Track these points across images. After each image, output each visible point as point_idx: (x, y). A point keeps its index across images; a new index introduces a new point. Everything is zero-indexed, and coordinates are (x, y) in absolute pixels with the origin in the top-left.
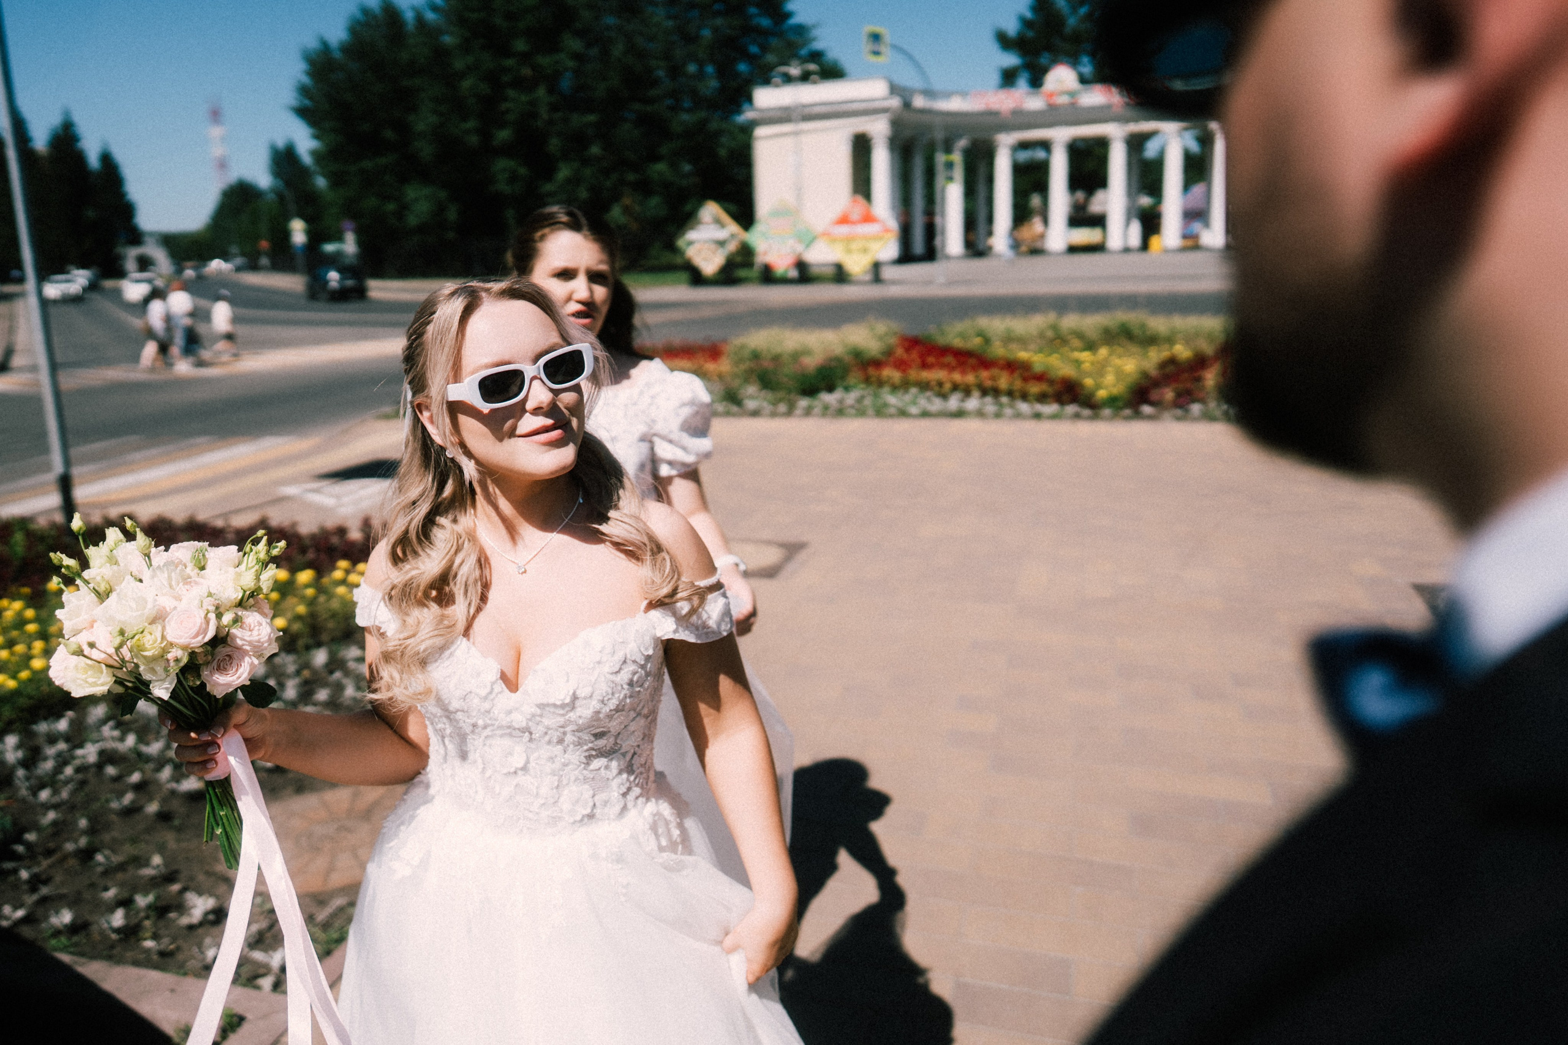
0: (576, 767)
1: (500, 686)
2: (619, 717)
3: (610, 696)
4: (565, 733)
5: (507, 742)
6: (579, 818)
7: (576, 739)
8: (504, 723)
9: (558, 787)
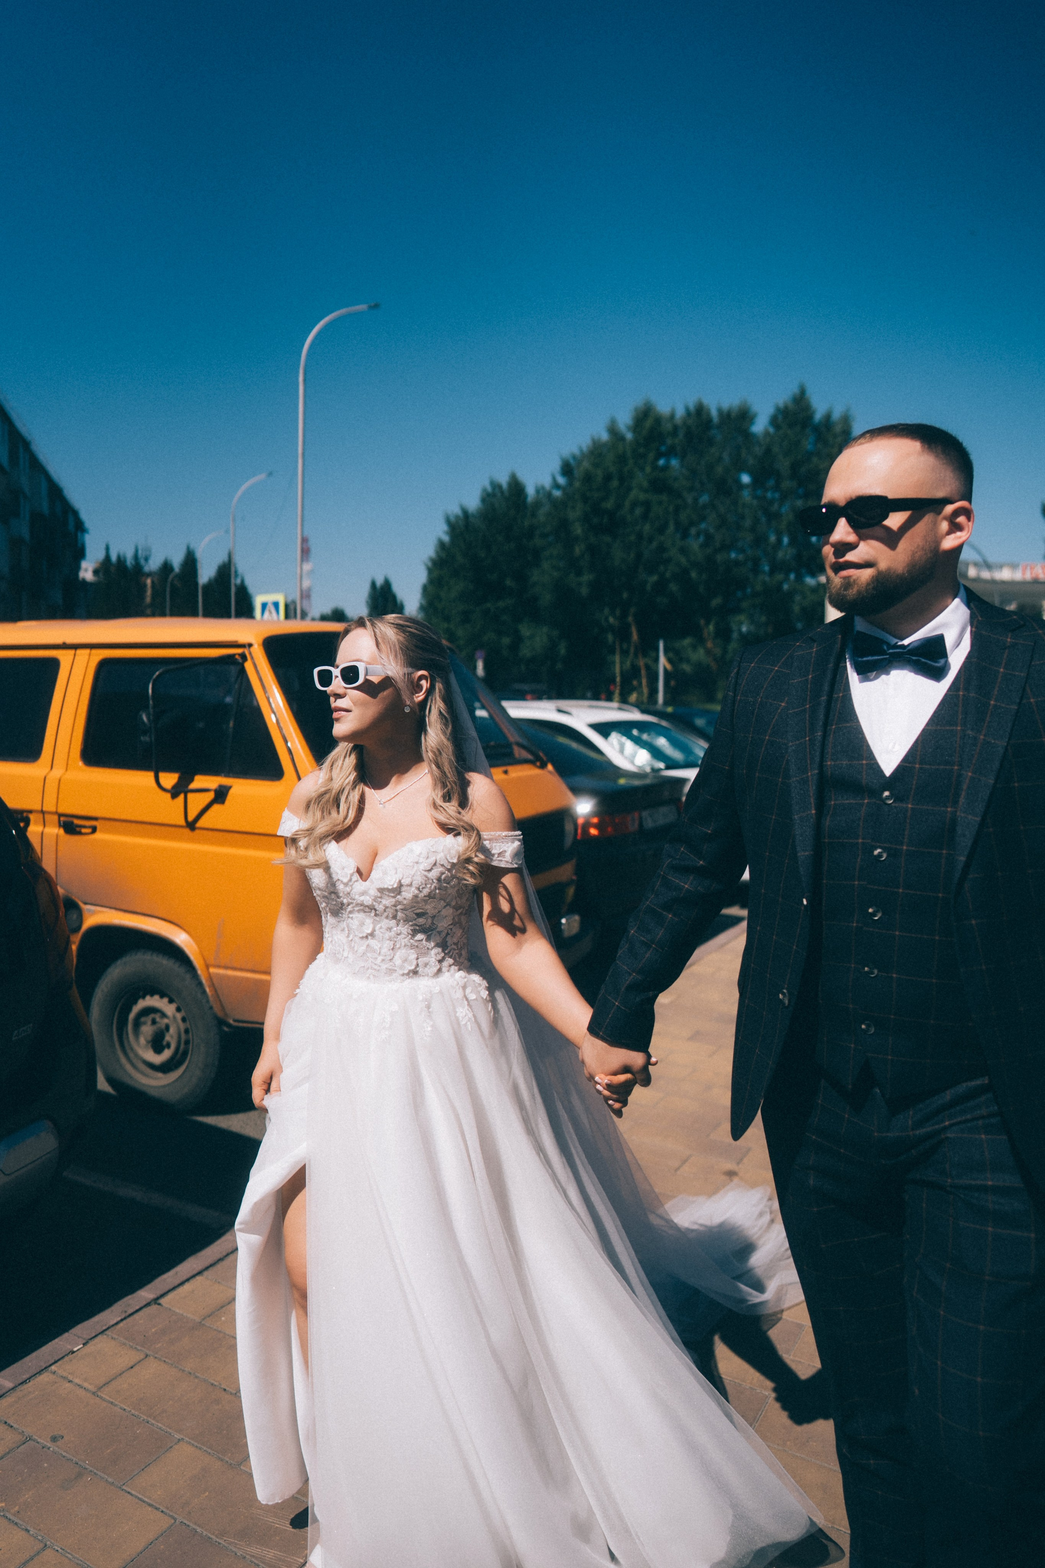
0: (405, 936)
1: (356, 877)
2: (431, 902)
3: (424, 886)
4: (396, 911)
5: (361, 915)
6: (406, 972)
7: (404, 916)
8: (359, 902)
9: (393, 949)
